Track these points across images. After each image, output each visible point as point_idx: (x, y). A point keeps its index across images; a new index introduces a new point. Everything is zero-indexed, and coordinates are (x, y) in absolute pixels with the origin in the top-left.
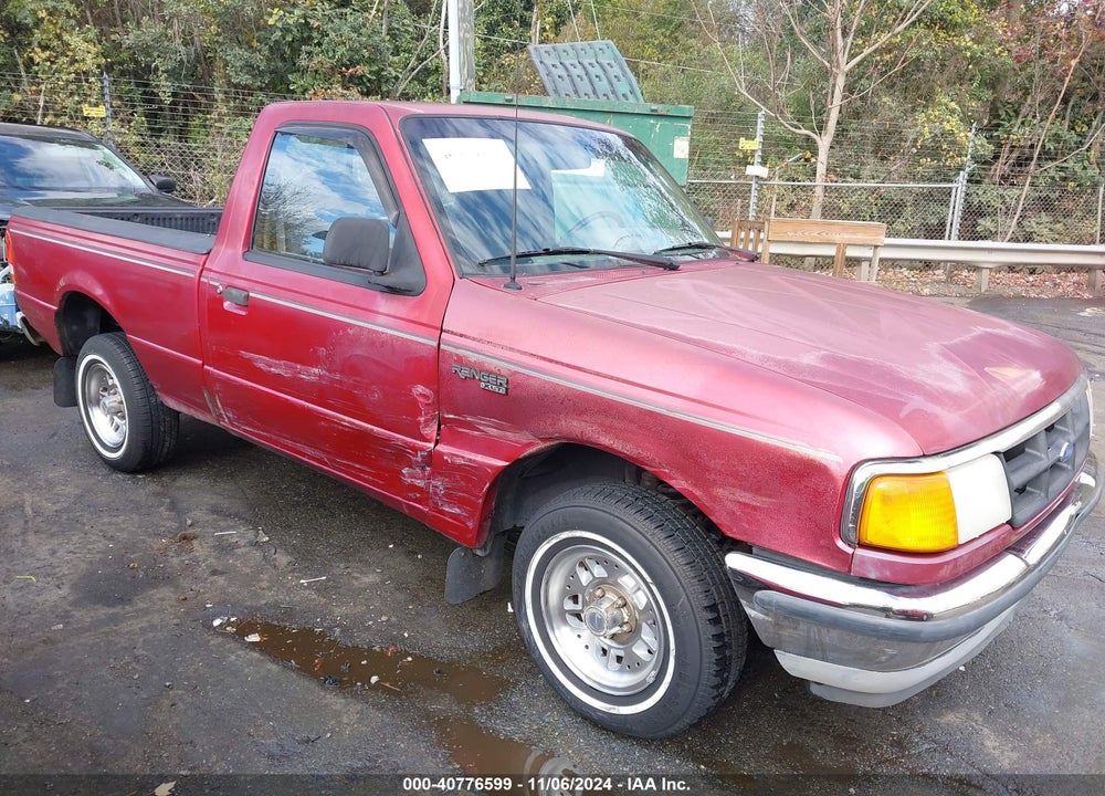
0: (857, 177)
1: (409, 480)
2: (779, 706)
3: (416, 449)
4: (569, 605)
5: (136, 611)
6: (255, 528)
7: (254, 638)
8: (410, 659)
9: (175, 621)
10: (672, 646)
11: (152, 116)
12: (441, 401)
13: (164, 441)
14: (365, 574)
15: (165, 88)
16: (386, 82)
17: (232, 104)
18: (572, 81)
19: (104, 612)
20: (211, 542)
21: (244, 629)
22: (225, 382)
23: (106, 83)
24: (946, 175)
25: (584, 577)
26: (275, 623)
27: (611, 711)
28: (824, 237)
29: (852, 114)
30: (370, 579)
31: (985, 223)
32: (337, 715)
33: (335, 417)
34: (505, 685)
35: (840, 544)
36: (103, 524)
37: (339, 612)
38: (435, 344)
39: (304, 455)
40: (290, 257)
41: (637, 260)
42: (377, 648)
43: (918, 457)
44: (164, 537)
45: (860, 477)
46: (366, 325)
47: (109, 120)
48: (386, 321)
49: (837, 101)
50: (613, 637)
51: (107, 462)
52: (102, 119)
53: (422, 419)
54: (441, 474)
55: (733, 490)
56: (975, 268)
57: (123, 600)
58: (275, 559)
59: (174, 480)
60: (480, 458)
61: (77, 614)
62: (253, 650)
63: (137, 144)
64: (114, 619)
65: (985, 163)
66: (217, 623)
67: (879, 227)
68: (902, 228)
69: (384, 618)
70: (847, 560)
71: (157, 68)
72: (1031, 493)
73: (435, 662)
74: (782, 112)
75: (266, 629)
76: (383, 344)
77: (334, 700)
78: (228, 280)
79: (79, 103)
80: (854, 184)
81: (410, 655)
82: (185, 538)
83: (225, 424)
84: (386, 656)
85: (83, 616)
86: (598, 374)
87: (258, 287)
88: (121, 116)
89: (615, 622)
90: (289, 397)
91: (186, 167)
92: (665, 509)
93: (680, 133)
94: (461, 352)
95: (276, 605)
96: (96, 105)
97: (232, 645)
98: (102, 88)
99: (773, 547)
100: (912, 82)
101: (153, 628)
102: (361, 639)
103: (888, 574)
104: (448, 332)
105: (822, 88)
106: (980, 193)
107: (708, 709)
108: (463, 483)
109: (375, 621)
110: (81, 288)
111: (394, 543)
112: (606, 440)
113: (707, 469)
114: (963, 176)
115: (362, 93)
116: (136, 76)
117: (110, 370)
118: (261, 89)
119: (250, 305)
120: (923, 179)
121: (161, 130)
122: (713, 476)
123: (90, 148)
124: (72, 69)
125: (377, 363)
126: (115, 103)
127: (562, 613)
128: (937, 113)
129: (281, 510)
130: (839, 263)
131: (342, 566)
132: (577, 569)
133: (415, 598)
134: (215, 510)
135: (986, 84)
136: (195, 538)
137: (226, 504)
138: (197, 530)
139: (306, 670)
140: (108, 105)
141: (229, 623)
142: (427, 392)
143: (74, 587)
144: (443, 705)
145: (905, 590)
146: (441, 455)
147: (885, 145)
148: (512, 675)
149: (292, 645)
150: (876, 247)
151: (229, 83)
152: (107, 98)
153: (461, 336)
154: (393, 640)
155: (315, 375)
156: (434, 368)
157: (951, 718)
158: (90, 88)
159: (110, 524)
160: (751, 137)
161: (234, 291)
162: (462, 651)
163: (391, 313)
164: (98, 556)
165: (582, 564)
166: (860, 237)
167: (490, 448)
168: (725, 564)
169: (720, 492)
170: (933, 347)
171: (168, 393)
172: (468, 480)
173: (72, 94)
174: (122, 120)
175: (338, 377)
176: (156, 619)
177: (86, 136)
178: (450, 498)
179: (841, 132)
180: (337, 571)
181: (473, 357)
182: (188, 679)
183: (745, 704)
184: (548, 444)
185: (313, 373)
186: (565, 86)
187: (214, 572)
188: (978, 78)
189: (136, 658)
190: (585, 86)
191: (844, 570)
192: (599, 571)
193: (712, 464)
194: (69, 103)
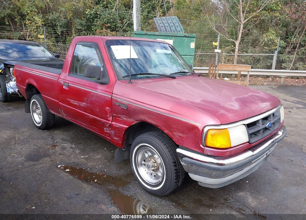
0: (247, 52)
1: (106, 131)
2: (197, 190)
3: (107, 123)
4: (143, 162)
5: (40, 163)
6: (72, 144)
7: (68, 170)
8: (105, 176)
9: (49, 166)
10: (165, 172)
11: (56, 37)
12: (112, 111)
13: (51, 121)
14: (98, 155)
15: (59, 30)
16: (117, 28)
17: (77, 34)
18: (165, 27)
19: (32, 163)
20: (60, 147)
21: (66, 168)
22: (64, 106)
23: (44, 29)
24: (272, 52)
25: (147, 155)
26: (74, 167)
27: (152, 189)
28: (234, 69)
29: (245, 35)
30: (99, 156)
31: (284, 65)
32: (85, 188)
33: (89, 115)
34: (128, 183)
35: (201, 146)
36: (35, 142)
37: (89, 164)
38: (111, 97)
39: (82, 125)
40: (80, 75)
41: (164, 76)
42: (98, 173)
43: (220, 125)
44: (49, 145)
45: (206, 130)
46: (95, 92)
47: (45, 39)
48: (100, 91)
49: (241, 31)
50: (153, 170)
51: (37, 127)
52: (43, 38)
53: (108, 116)
54: (113, 130)
55: (178, 133)
56: (280, 77)
57: (37, 160)
58: (76, 151)
59: (54, 132)
60: (122, 125)
61: (25, 164)
62: (67, 173)
63: (52, 45)
64: (34, 165)
65: (284, 48)
66: (59, 166)
67: (249, 66)
68: (259, 66)
69: (100, 166)
70: (203, 150)
71: (57, 25)
72: (258, 135)
73: (112, 177)
74: (225, 35)
75: (71, 168)
76: (99, 97)
77: (85, 185)
78: (64, 81)
79: (37, 34)
80: (246, 54)
81: (106, 175)
82: (54, 146)
83: (64, 117)
84: (100, 175)
85: (27, 164)
86: (147, 104)
87: (71, 83)
88: (48, 38)
89: (153, 166)
90: (78, 110)
91: (65, 51)
92: (165, 138)
93: (192, 41)
94: (117, 99)
95: (74, 163)
96: (42, 35)
97: (62, 172)
98: (43, 30)
99: (187, 147)
100: (262, 26)
101: (43, 167)
102: (94, 171)
103: (213, 154)
104: (114, 94)
105: (237, 28)
106: (283, 56)
107: (174, 188)
108: (118, 132)
109: (98, 167)
110: (31, 83)
111: (106, 148)
112: (150, 121)
113: (172, 128)
114: (276, 52)
115: (111, 31)
116: (53, 27)
117: (38, 103)
118: (84, 30)
119: (69, 87)
120: (266, 53)
121: (59, 41)
122: (173, 129)
123: (38, 46)
124: (35, 25)
125: (98, 102)
126: (47, 34)
127: (142, 165)
128: (269, 34)
129: (79, 139)
130: (239, 76)
131: (92, 153)
132: (145, 153)
133: (109, 161)
134: (63, 139)
135: (284, 26)
136: (57, 146)
137: (65, 138)
138: (57, 144)
139: (79, 178)
140: (44, 35)
141: (62, 166)
142: (109, 109)
143: (26, 157)
144: (112, 187)
145: (217, 158)
146: (113, 124)
147: (255, 43)
148: (130, 181)
149: (77, 172)
150: (248, 72)
151: (76, 29)
152: (44, 33)
153: (117, 95)
154: (102, 171)
155: (84, 105)
156: (110, 103)
157: (241, 194)
158: (40, 30)
159: (36, 142)
160: (216, 42)
161: (65, 84)
162: (119, 175)
163: (101, 89)
164: (33, 150)
165: (146, 152)
166: (244, 69)
167: (124, 123)
168: (176, 151)
169: (175, 133)
170: (234, 98)
171: (52, 109)
172: (119, 131)
173: (35, 32)
174: (48, 39)
175: (89, 105)
176: (44, 165)
177: (37, 43)
178: (115, 136)
179: (242, 40)
180: (91, 155)
181: (120, 100)
182: (50, 179)
183: (188, 189)
184: (138, 122)
185: (83, 104)
186: (163, 29)
187: (60, 154)
188: (281, 24)
189: (38, 174)
190: (168, 29)
191: (202, 153)
192: (150, 154)
193: (173, 126)
194: (35, 34)
